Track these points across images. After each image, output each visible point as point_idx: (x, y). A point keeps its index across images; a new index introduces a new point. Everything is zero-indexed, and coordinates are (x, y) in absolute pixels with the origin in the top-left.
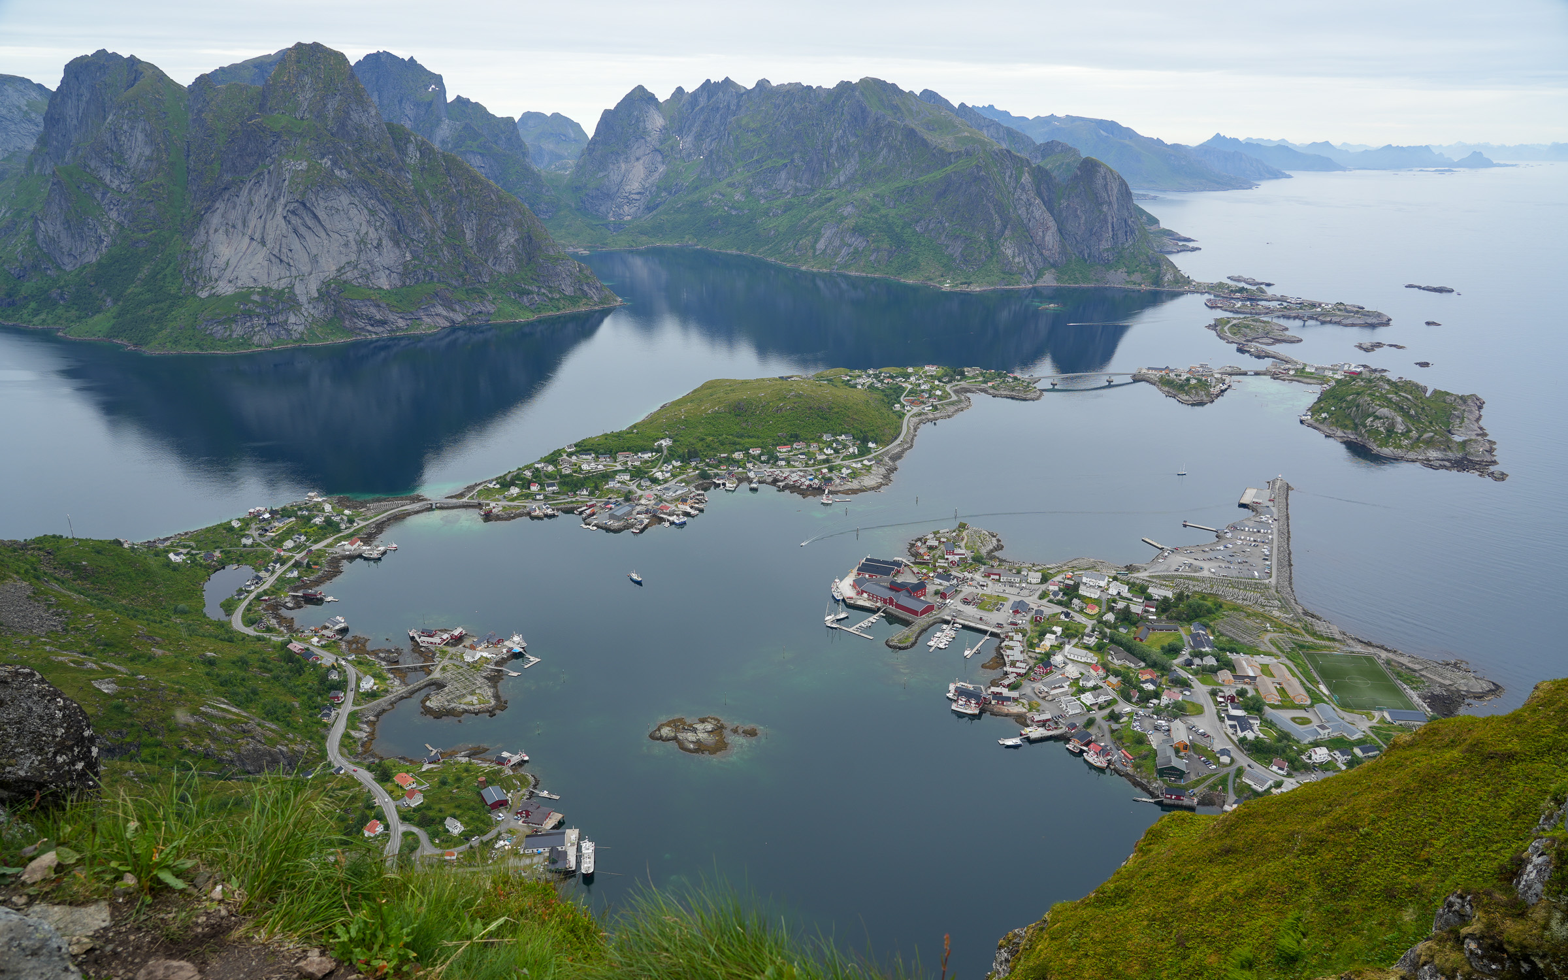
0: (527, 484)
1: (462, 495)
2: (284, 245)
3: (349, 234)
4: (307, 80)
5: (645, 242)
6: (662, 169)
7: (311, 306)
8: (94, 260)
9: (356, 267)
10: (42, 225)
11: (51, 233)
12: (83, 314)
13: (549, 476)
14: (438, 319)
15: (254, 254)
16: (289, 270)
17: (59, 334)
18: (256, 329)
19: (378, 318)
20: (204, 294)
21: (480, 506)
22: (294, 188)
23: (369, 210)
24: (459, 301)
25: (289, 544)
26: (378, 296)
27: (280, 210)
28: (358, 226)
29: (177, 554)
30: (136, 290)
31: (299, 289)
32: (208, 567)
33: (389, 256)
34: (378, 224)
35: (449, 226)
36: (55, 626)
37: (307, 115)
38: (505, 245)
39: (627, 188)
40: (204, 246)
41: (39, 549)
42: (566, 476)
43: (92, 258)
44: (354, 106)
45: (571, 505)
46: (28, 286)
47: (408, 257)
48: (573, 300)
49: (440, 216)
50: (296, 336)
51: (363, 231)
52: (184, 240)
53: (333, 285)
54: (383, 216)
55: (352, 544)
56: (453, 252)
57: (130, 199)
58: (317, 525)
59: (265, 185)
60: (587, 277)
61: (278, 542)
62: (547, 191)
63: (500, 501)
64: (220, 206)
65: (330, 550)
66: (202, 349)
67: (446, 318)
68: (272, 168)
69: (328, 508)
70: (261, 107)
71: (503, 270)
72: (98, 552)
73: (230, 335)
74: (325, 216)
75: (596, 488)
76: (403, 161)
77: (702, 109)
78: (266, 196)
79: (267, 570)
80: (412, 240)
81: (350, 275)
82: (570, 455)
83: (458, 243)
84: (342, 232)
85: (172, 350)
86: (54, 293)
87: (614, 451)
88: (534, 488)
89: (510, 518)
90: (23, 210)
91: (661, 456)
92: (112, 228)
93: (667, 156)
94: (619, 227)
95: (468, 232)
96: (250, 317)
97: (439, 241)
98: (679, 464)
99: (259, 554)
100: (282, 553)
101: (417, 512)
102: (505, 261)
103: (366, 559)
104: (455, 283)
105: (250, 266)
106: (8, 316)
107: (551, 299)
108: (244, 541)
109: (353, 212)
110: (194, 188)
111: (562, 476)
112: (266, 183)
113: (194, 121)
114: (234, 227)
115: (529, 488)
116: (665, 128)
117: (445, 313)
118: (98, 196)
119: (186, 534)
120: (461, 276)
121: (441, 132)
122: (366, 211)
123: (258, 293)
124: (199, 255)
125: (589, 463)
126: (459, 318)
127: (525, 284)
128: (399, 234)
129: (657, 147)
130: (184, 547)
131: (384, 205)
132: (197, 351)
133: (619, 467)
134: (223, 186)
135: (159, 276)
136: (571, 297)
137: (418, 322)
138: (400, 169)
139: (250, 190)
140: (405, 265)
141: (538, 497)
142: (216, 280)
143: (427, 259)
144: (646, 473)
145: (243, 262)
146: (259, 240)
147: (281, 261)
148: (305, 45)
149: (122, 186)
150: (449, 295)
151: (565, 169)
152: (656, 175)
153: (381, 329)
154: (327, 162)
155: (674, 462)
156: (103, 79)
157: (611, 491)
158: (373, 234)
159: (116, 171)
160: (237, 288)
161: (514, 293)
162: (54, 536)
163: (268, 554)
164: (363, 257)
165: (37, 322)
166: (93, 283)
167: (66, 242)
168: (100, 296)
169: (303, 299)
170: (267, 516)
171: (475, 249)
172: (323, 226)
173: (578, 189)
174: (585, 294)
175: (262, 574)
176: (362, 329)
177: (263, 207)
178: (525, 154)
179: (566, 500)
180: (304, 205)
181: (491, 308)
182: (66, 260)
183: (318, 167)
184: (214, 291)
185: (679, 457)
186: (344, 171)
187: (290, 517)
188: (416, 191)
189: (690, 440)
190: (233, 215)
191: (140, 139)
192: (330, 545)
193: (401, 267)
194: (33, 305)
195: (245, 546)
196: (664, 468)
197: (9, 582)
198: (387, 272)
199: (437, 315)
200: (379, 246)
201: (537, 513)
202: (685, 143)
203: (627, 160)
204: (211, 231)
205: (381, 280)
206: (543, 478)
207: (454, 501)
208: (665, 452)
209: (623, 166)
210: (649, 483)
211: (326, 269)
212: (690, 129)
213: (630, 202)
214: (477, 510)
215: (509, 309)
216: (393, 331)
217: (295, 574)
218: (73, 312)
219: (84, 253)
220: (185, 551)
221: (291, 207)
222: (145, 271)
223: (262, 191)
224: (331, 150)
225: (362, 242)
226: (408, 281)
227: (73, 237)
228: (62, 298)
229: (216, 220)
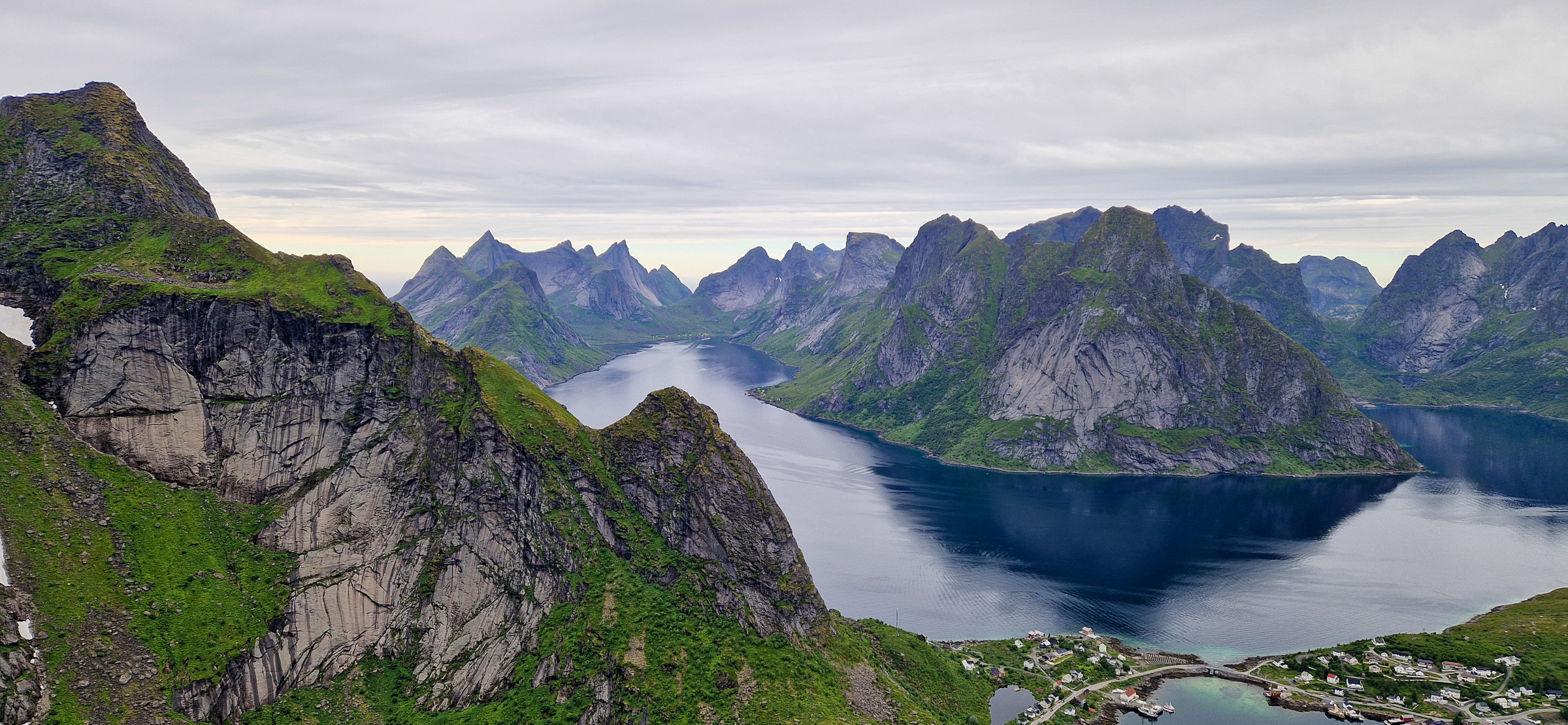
0: (1322, 673)
1: (1242, 667)
2: (1071, 381)
3: (1131, 375)
4: (1114, 238)
5: (1449, 400)
6: (1476, 319)
7: (1086, 437)
8: (914, 380)
9: (1132, 406)
10: (883, 349)
11: (888, 357)
12: (898, 422)
13: (1351, 670)
14: (1206, 464)
15: (1044, 386)
16: (1072, 404)
17: (880, 436)
18: (1035, 453)
19: (1146, 456)
20: (995, 417)
21: (1264, 685)
22: (1089, 331)
23: (1154, 354)
24: (1232, 449)
25: (1067, 678)
26: (1150, 435)
27: (1072, 350)
28: (1141, 368)
29: (969, 663)
30: (942, 407)
31: (1077, 421)
32: (994, 682)
33: (1167, 398)
34: (1160, 367)
35: (1230, 373)
36: (889, 715)
37: (1110, 268)
38: (1289, 396)
39: (1428, 339)
40: (1003, 376)
41: (871, 633)
42: (1375, 675)
43: (913, 378)
44: (1154, 261)
45: (1379, 712)
46: (864, 397)
47: (1185, 400)
48: (1362, 461)
49: (1222, 363)
50: (1068, 463)
51: (1145, 374)
52: (987, 369)
53: (1109, 421)
54: (1166, 360)
55: (1129, 694)
56: (1231, 399)
57: (950, 333)
58: (1093, 664)
59: (1063, 328)
60: (1383, 438)
61: (1057, 673)
62: (1328, 338)
63: (1288, 685)
64: (1021, 343)
65: (1106, 695)
66: (987, 465)
67: (1216, 464)
68: (1071, 313)
69: (1103, 648)
70: (1071, 261)
71: (1283, 421)
72: (913, 647)
73: (1012, 456)
74: (1112, 358)
75: (1414, 698)
76: (1192, 310)
77: (1541, 255)
78: (1062, 337)
79: (1048, 701)
80: (1191, 385)
81: (1126, 412)
82: (1379, 650)
83: (1238, 391)
84: (1125, 373)
85: (963, 462)
86: (881, 403)
87: (1439, 658)
88: (1332, 680)
89: (1300, 709)
90: (868, 335)
91: (1504, 677)
92: (932, 355)
93: (1485, 306)
94: (1411, 380)
95: (1250, 381)
96: (1031, 441)
97: (1219, 388)
98: (1530, 693)
99: (1038, 680)
100: (1061, 686)
101: (1194, 675)
102: (1287, 412)
103: (1141, 714)
104: (1229, 430)
105: (1038, 397)
106: (847, 417)
107: (1336, 457)
108: (1026, 664)
109: (1138, 355)
110: (1001, 327)
111: (1368, 674)
112: (1064, 325)
113: (1011, 271)
114: (1030, 361)
115: (1325, 679)
116: (1485, 275)
117: (1215, 459)
118: (927, 329)
119: (974, 642)
120: (1237, 423)
121: (1220, 278)
122: (1150, 355)
123: (1042, 421)
124: (997, 383)
125: (1405, 666)
126: (1229, 465)
127: (1307, 439)
128: (1178, 379)
129: (1473, 296)
130: (974, 655)
131: (1169, 350)
132: (983, 466)
133: (1446, 680)
134: (1027, 327)
135: (962, 398)
136: (1359, 457)
137: (1186, 464)
138: (1189, 318)
139: (1050, 331)
140: (1180, 408)
141: (1337, 692)
142: (1008, 406)
143: (1203, 404)
144: (1484, 695)
145: (1033, 392)
146: (1049, 375)
147: (1066, 395)
148: (1118, 208)
149: (946, 322)
150: (1222, 441)
151: (1347, 314)
152: (1469, 326)
153: (1148, 467)
154: (1121, 310)
155: (1523, 689)
156: (945, 237)
157: (1435, 707)
158: (1153, 377)
159: (944, 310)
160: (1024, 415)
161: (1294, 446)
162: (877, 621)
163: (1046, 683)
164: (1141, 397)
165: (865, 425)
166: (910, 398)
167: (897, 364)
168: (914, 409)
169: (1079, 431)
170: (1047, 643)
171: (1255, 399)
172: (1108, 366)
173: (1363, 337)
174: (1378, 457)
175: (1043, 704)
176: (1130, 465)
177: (1058, 346)
178: (1305, 300)
179: (1375, 704)
180: (1095, 347)
181: (1266, 460)
182: (894, 378)
183: (1113, 314)
184: (1004, 415)
185: (1531, 683)
186: (1136, 318)
187: (1068, 649)
188: (1202, 338)
189: (1545, 664)
190: (1031, 352)
191: (966, 285)
192: (1105, 690)
193: (1176, 409)
194: (865, 411)
195: (1026, 669)
196: (1509, 694)
197: (861, 664)
198: (1162, 413)
199: (1206, 459)
200: (1158, 388)
201: (1336, 711)
202: (1513, 292)
203: (1430, 309)
204: (1010, 364)
205: (1155, 420)
206: (1344, 671)
207: (1235, 672)
208: (1510, 674)
209: (1425, 315)
210: (1487, 709)
211: (1105, 406)
212: (1520, 277)
213: (1429, 353)
214: (1262, 690)
215: (1285, 462)
216: (1160, 470)
217: (1073, 712)
218: (892, 419)
219: (908, 373)
220: (976, 660)
221: (1083, 348)
222: (951, 393)
223: (1059, 333)
224: (1127, 299)
225: (1142, 384)
226: (1181, 423)
227: (903, 360)
228: (886, 407)
229: (1015, 354)
